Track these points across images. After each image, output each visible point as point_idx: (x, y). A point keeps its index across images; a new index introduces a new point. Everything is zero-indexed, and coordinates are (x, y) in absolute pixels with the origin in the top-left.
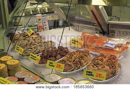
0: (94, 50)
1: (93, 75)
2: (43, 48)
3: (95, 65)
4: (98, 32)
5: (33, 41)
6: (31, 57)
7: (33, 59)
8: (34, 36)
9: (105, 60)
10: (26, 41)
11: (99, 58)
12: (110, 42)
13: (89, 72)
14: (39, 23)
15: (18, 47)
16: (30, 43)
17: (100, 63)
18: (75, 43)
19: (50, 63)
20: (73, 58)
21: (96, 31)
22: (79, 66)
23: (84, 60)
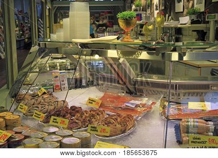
0: (113, 111)
1: (97, 131)
2: (52, 108)
3: (106, 124)
4: (125, 92)
5: (42, 101)
6: (35, 116)
7: (37, 117)
8: (45, 96)
9: (119, 120)
10: (33, 100)
11: (114, 117)
12: (132, 102)
13: (94, 127)
14: (55, 81)
15: (22, 106)
16: (38, 102)
17: (112, 122)
18: (92, 103)
19: (54, 119)
20: (84, 117)
21: (122, 91)
22: (87, 124)
23: (95, 119)
